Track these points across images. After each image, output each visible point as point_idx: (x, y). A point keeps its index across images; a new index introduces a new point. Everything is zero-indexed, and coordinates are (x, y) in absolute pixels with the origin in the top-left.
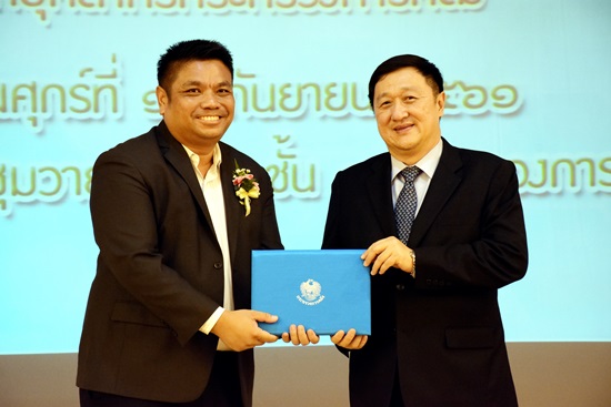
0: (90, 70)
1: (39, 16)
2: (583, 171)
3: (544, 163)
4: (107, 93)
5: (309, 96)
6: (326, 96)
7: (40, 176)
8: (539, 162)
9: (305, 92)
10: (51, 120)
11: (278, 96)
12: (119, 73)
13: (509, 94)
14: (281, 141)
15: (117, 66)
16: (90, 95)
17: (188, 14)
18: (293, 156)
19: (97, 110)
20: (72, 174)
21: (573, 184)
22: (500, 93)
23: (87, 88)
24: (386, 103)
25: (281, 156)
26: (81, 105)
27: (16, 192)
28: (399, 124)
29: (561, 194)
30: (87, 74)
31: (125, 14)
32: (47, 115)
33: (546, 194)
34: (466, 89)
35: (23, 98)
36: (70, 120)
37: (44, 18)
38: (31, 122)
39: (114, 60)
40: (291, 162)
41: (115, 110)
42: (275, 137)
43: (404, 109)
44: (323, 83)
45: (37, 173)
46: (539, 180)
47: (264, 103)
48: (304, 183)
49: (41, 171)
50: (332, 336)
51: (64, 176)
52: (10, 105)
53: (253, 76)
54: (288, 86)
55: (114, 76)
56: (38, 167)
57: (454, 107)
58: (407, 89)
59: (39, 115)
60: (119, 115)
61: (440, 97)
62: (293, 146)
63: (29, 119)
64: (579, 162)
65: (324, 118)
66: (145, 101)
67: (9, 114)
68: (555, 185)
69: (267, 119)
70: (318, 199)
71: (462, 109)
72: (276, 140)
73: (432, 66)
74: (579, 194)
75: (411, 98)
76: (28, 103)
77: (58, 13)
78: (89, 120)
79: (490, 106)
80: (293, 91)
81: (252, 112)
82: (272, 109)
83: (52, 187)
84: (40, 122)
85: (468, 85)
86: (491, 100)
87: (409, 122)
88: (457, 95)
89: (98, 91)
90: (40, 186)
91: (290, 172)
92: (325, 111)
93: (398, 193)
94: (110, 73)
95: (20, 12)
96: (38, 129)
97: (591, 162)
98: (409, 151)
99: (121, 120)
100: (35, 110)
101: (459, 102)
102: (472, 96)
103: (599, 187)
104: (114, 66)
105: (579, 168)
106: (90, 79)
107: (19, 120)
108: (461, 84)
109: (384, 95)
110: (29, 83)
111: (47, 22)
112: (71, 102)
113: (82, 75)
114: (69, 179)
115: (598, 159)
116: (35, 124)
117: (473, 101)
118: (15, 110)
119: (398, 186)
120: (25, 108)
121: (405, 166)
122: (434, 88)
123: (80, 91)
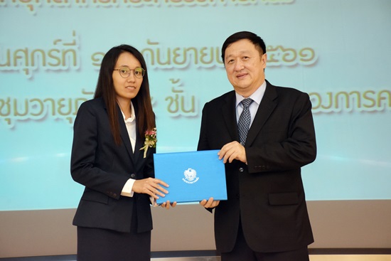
0: (60, 40)
1: (29, 8)
2: (353, 99)
3: (331, 94)
4: (71, 54)
5: (191, 55)
6: (200, 55)
7: (31, 104)
8: (328, 93)
9: (188, 53)
10: (37, 70)
11: (172, 56)
12: (77, 42)
13: (309, 53)
14: (174, 82)
15: (76, 38)
16: (60, 55)
17: (118, 7)
18: (181, 91)
19: (64, 65)
20: (49, 103)
21: (348, 107)
22: (304, 52)
23: (58, 51)
24: (232, 61)
25: (174, 91)
26: (55, 61)
27: (16, 114)
28: (239, 73)
29: (340, 113)
30: (58, 43)
31: (81, 7)
32: (35, 68)
33: (332, 113)
34: (284, 50)
35: (20, 57)
36: (48, 70)
37: (32, 9)
38: (25, 72)
39: (74, 35)
40: (180, 94)
41: (75, 65)
42: (170, 80)
43: (242, 64)
44: (199, 47)
45: (29, 103)
46: (327, 104)
47: (164, 60)
48: (188, 107)
49: (32, 101)
50: (200, 202)
51: (45, 104)
52: (12, 62)
53: (157, 43)
54: (178, 49)
55: (74, 44)
56: (30, 98)
57: (277, 61)
58: (243, 52)
59: (30, 67)
60: (77, 67)
61: (263, 56)
62: (181, 85)
63: (24, 70)
64: (351, 93)
65: (200, 68)
66: (93, 59)
67: (12, 67)
68: (337, 107)
69: (166, 69)
70: (196, 117)
71: (282, 62)
72: (171, 82)
73: (259, 38)
74: (351, 112)
75: (246, 57)
76: (23, 60)
77: (41, 6)
78: (60, 71)
79: (298, 60)
80: (181, 52)
81: (157, 65)
82: (169, 63)
83: (37, 111)
84: (30, 72)
85: (285, 47)
86: (299, 57)
87: (244, 72)
88: (279, 54)
89: (65, 53)
90: (31, 110)
91: (180, 100)
92: (200, 64)
93: (240, 115)
94: (72, 42)
95: (17, 6)
96: (29, 76)
97: (358, 93)
98: (245, 89)
99: (79, 70)
100: (27, 65)
101: (280, 58)
102: (288, 54)
103: (363, 108)
104: (74, 38)
105: (351, 97)
106: (60, 46)
107: (18, 71)
108: (281, 47)
109: (230, 56)
110: (24, 48)
111: (33, 12)
112: (49, 60)
113: (55, 43)
114: (48, 106)
115: (362, 91)
116: (27, 73)
117: (288, 58)
118: (15, 65)
119: (239, 110)
120: (21, 64)
121: (243, 98)
122: (260, 51)
123: (54, 53)
